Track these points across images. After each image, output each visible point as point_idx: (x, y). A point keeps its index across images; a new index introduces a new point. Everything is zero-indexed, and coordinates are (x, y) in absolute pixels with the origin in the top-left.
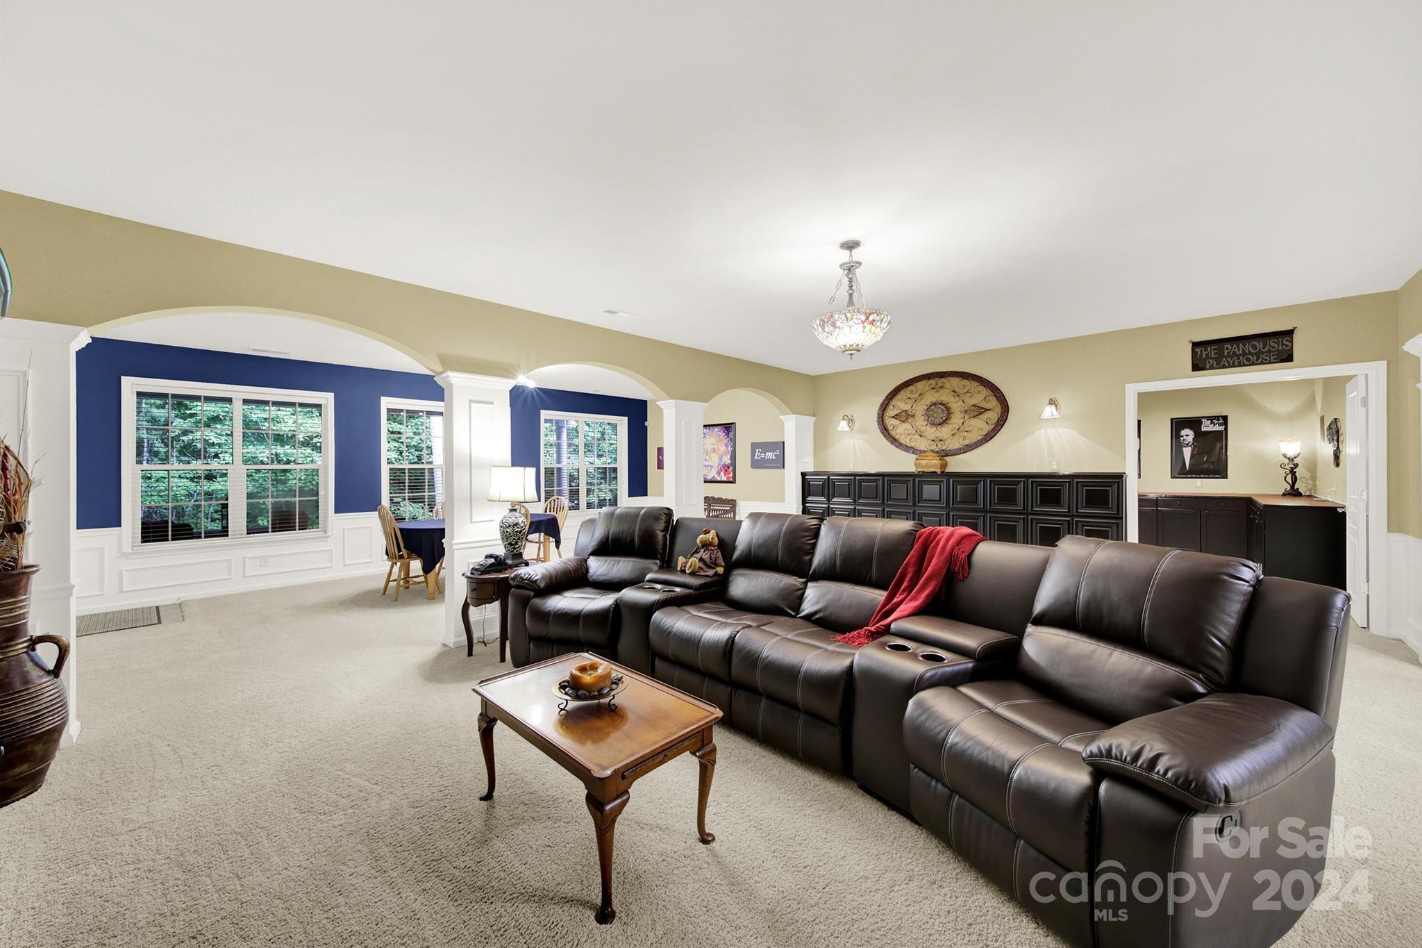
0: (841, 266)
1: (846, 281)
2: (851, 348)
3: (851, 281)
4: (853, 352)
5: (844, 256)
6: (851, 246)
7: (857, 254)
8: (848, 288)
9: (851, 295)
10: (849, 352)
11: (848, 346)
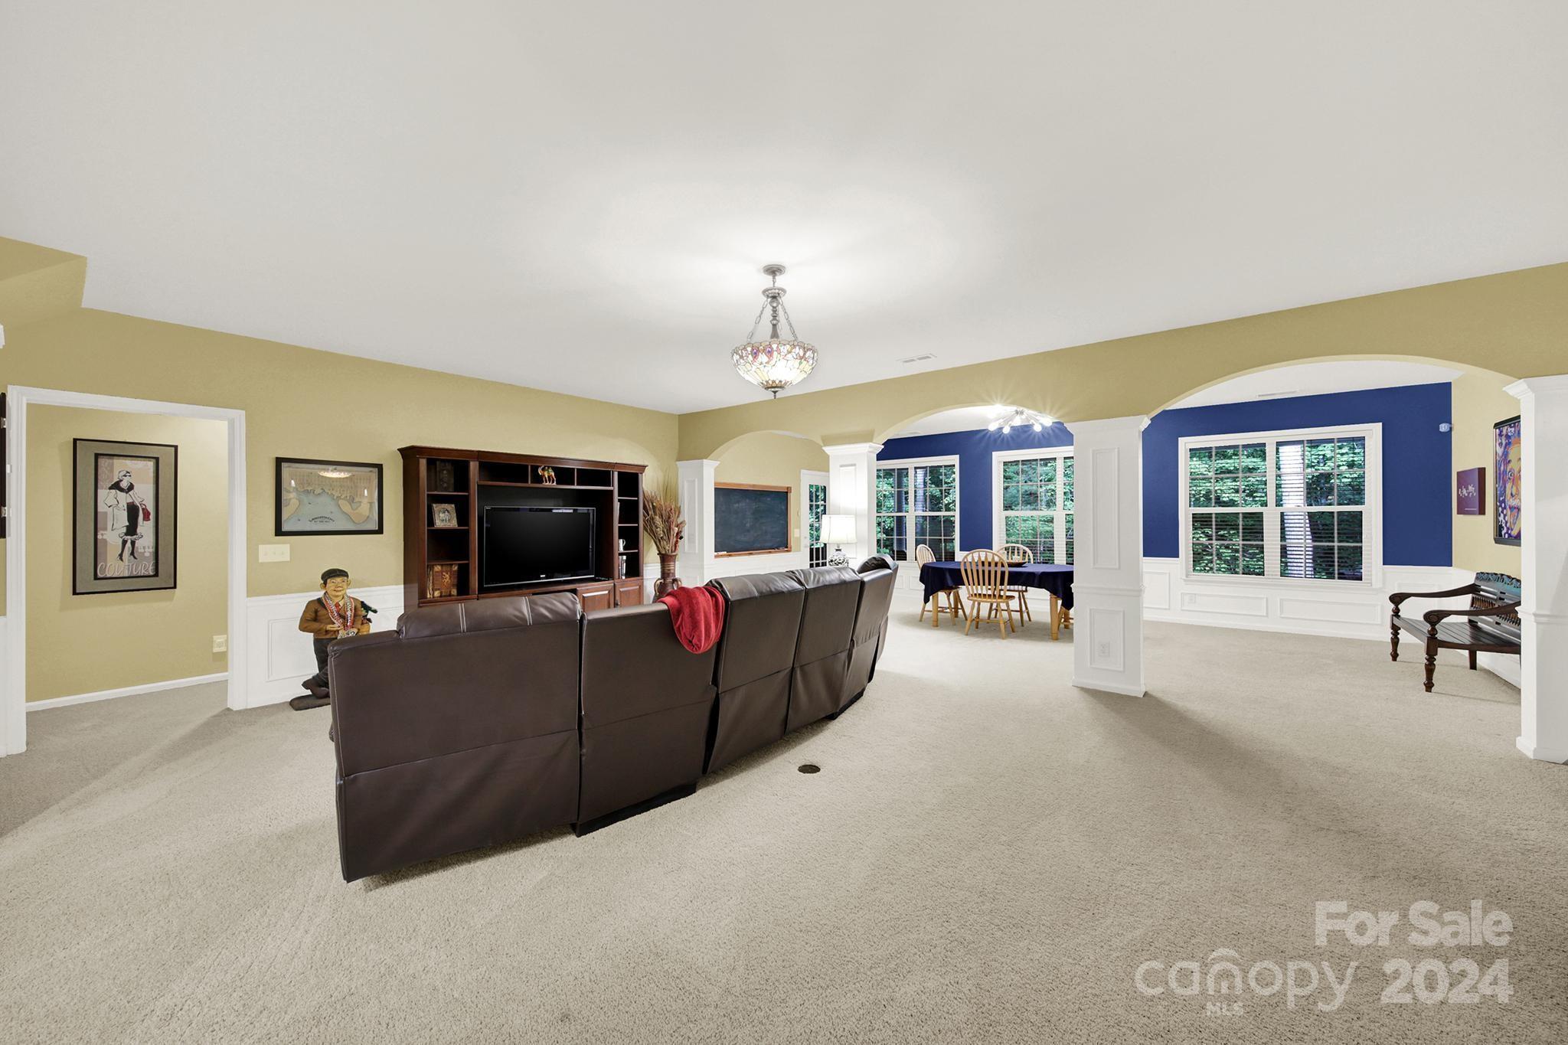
0: (764, 292)
1: (769, 310)
2: (774, 385)
3: (775, 310)
4: (777, 389)
5: (767, 281)
6: (773, 271)
7: (781, 281)
8: (772, 318)
9: (774, 326)
10: (773, 390)
11: (770, 382)
